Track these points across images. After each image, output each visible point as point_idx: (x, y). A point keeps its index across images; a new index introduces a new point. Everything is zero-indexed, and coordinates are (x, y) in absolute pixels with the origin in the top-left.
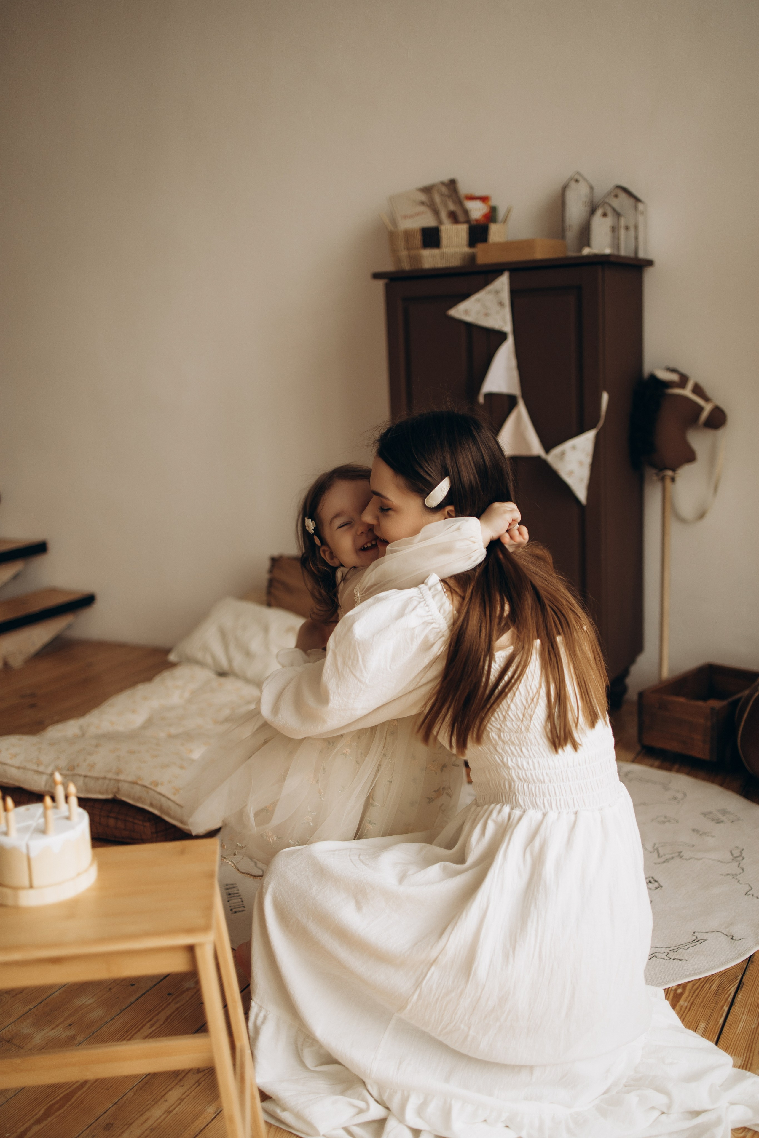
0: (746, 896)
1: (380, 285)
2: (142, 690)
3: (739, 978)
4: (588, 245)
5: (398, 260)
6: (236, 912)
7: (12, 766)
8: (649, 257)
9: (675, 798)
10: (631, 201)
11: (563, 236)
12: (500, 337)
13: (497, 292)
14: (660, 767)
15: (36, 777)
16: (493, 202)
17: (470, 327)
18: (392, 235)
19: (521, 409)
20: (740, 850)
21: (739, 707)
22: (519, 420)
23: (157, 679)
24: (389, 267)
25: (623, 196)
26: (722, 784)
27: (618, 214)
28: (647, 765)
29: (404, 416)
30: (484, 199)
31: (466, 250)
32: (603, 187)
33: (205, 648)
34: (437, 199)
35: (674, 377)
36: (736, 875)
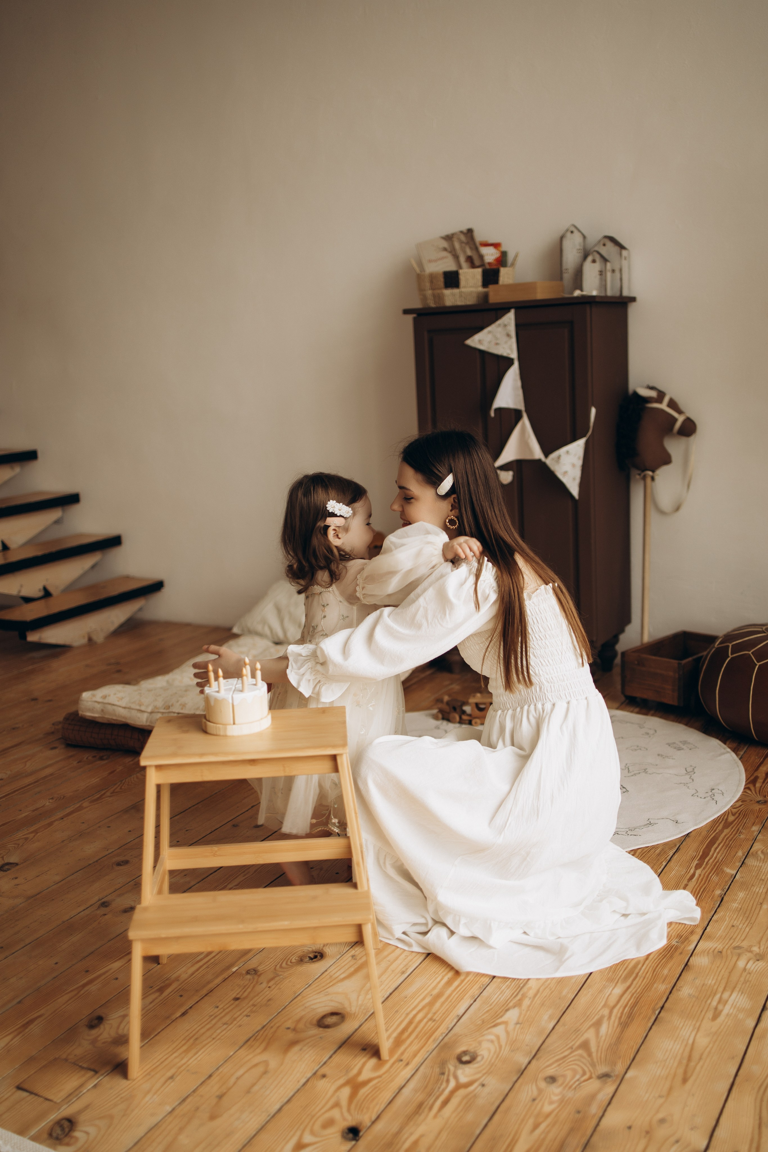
0: (692, 797)
1: (410, 318)
4: (580, 287)
5: (424, 298)
7: (120, 707)
8: (632, 295)
9: (648, 734)
10: (617, 248)
11: (561, 279)
12: (508, 362)
13: (505, 326)
14: (638, 713)
15: (139, 715)
16: (503, 248)
18: (419, 277)
19: (525, 420)
20: (693, 768)
22: (523, 430)
24: (416, 304)
25: (610, 244)
26: (686, 724)
27: (605, 260)
28: (628, 711)
29: (429, 431)
30: (496, 246)
31: (481, 289)
32: (594, 236)
33: (264, 622)
34: (457, 245)
35: (653, 394)
36: (687, 783)
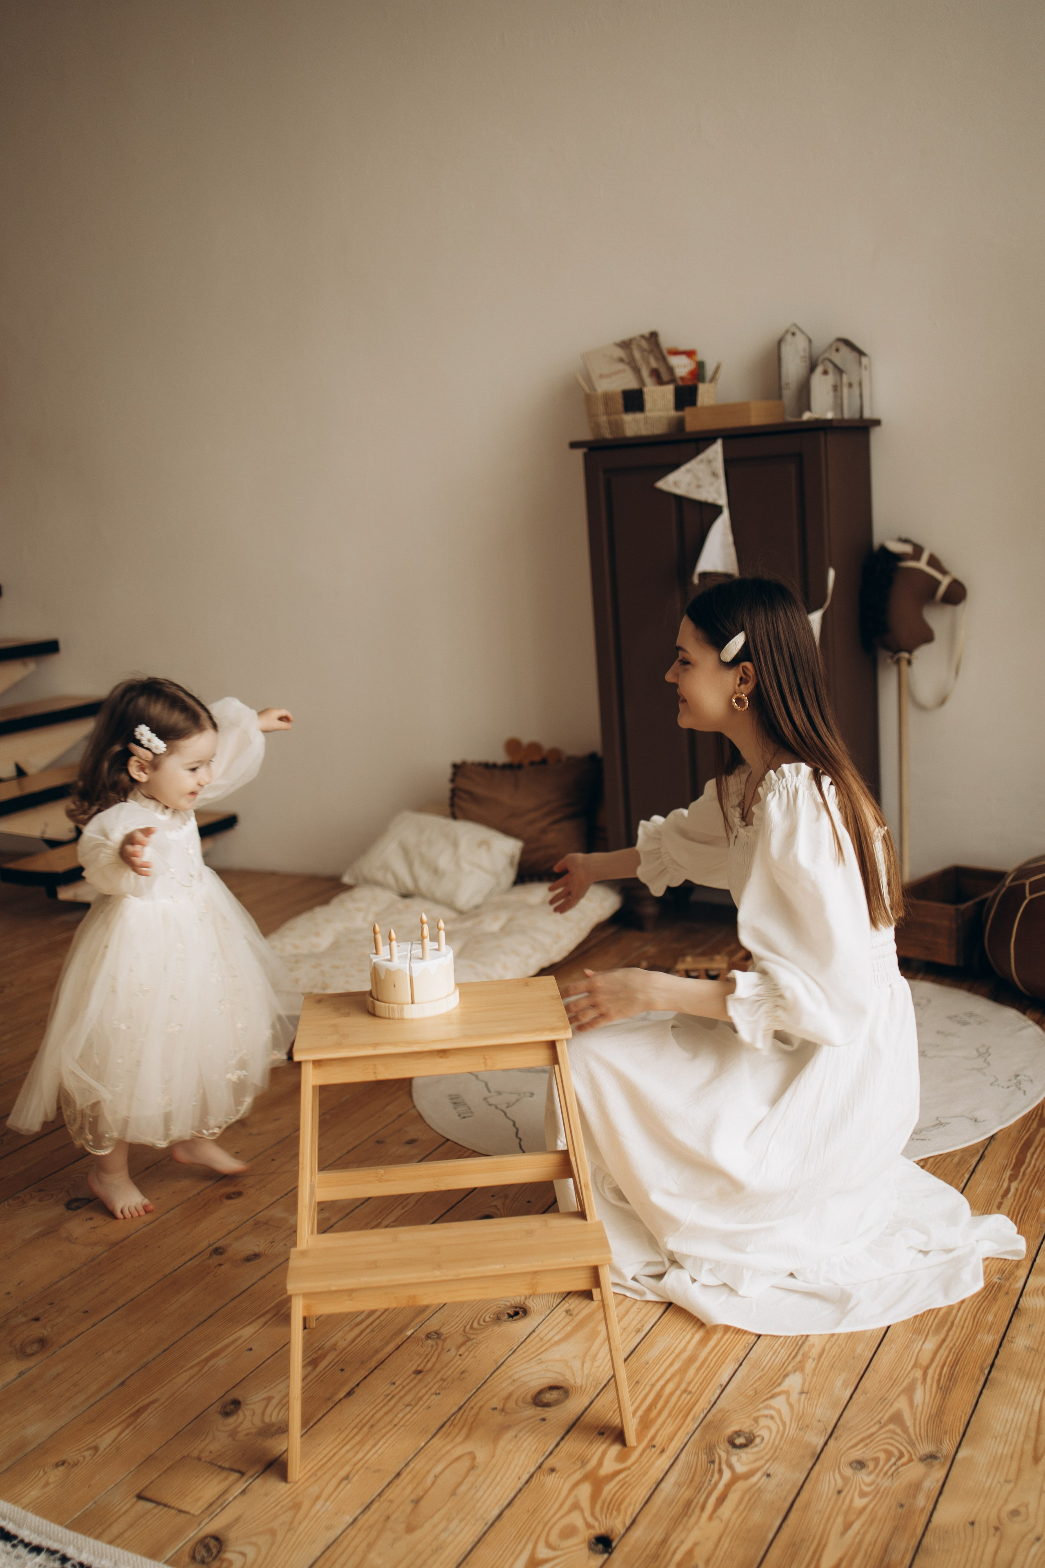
0: (991, 1086)
1: (578, 455)
2: (321, 913)
3: (981, 1152)
4: (809, 408)
5: (596, 427)
6: (464, 1117)
8: (876, 416)
10: (855, 354)
11: (780, 397)
12: (715, 511)
13: (709, 462)
16: (700, 357)
17: (680, 500)
18: (589, 399)
20: (987, 1048)
21: (986, 908)
23: (335, 902)
24: (586, 435)
25: (844, 349)
27: (840, 371)
30: (690, 354)
31: (673, 413)
32: (824, 337)
33: (386, 867)
34: (637, 355)
35: (907, 549)
36: (982, 1069)
